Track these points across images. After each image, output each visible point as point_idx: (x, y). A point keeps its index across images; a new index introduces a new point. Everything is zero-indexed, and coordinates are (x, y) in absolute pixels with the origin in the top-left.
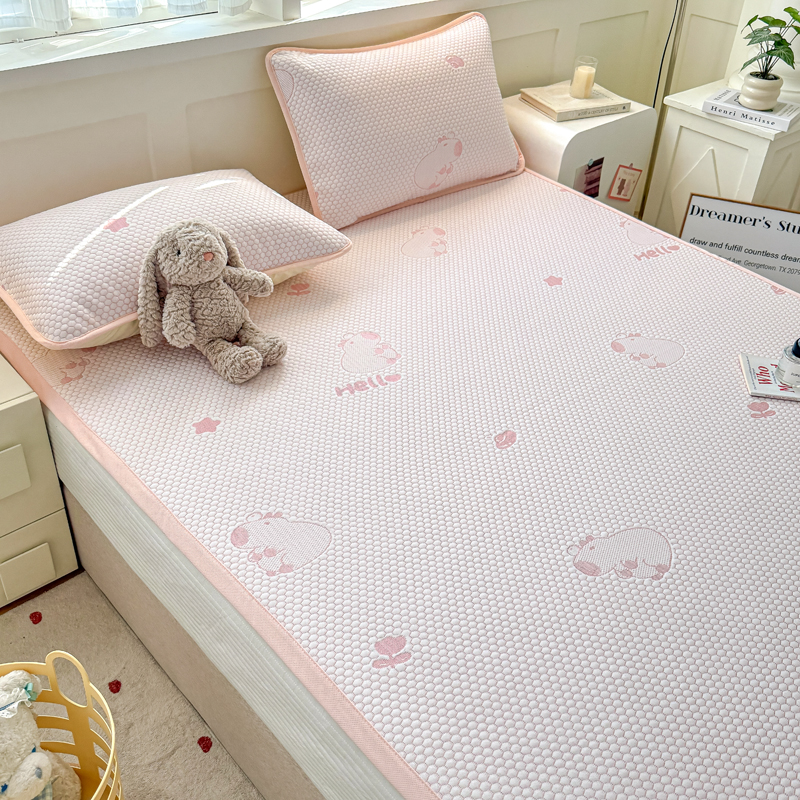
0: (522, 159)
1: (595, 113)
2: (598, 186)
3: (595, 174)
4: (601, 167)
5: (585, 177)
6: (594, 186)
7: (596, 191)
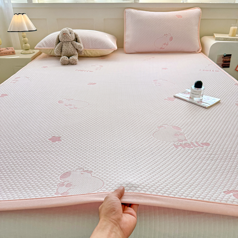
0: (201, 50)
1: (231, 40)
2: (229, 64)
3: (228, 60)
4: (231, 58)
5: (222, 59)
6: (227, 63)
7: (228, 66)
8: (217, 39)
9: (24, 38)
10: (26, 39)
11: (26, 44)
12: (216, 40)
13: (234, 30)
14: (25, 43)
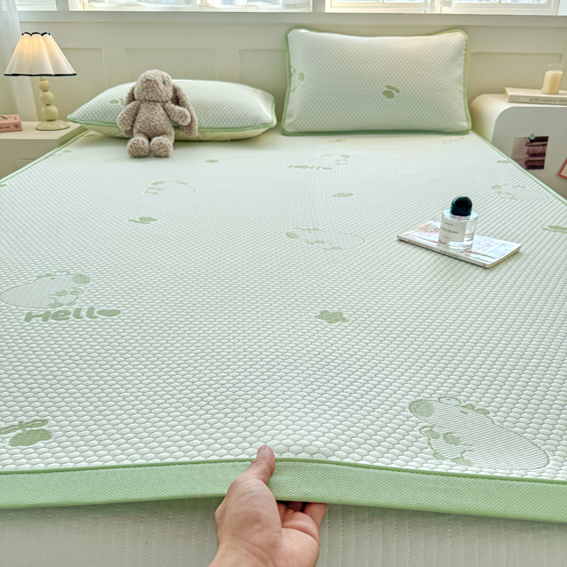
1: (547, 101)
2: (544, 161)
3: (539, 149)
4: (546, 145)
5: (526, 149)
6: (538, 158)
7: (541, 164)
8: (513, 99)
9: (44, 91)
10: (50, 94)
11: (49, 108)
12: (510, 102)
13: (554, 79)
14: (48, 105)
